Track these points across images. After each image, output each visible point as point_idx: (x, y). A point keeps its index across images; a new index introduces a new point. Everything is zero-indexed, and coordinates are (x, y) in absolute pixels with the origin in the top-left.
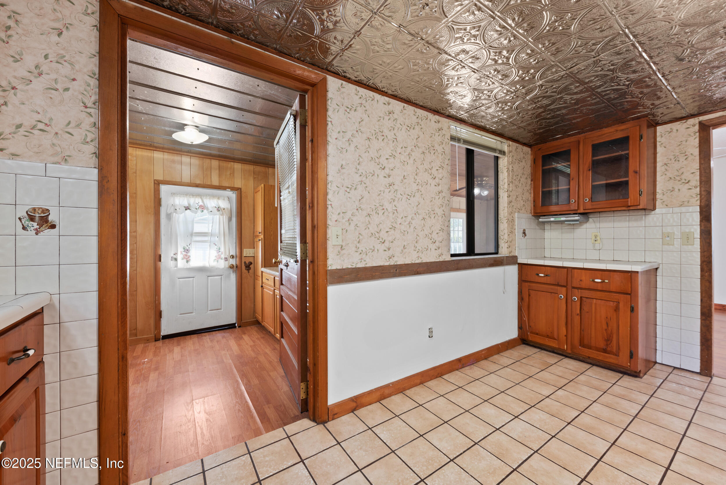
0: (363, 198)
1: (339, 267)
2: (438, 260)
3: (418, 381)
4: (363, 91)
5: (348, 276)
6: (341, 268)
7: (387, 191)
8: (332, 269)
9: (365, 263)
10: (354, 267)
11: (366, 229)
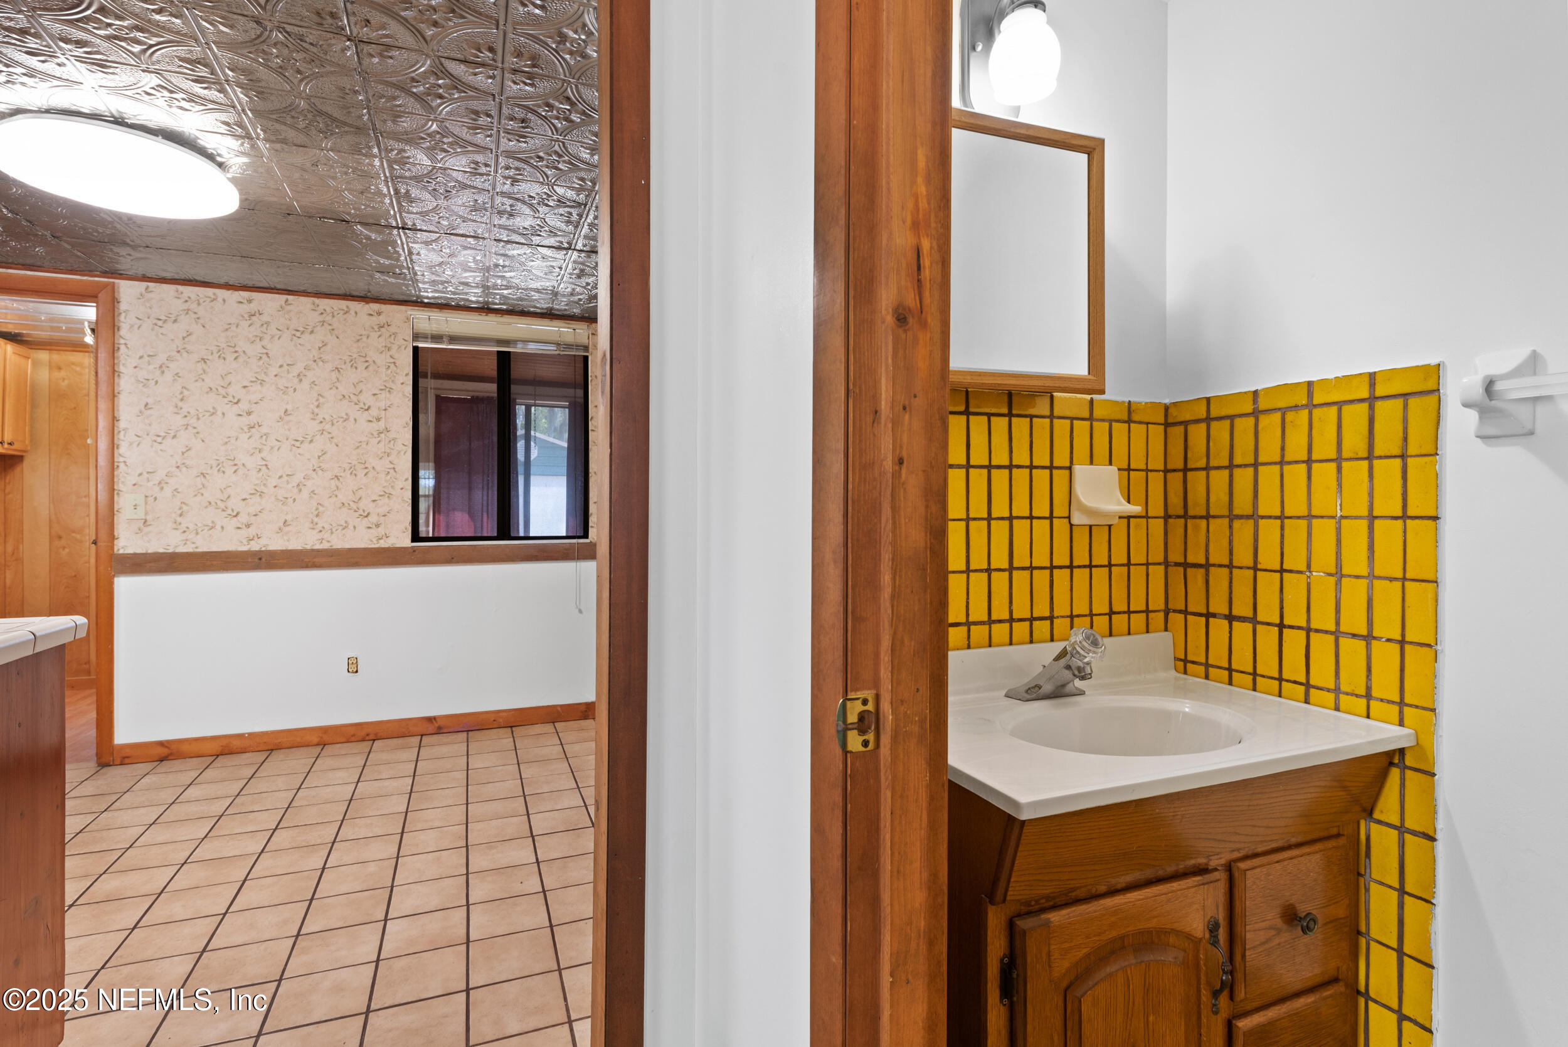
0: (189, 449)
1: (139, 551)
2: (376, 546)
3: (315, 740)
4: (189, 291)
5: (152, 564)
6: (144, 552)
7: (246, 436)
8: (126, 552)
9: (194, 546)
10: (170, 551)
11: (196, 495)
